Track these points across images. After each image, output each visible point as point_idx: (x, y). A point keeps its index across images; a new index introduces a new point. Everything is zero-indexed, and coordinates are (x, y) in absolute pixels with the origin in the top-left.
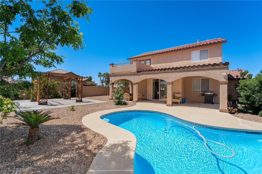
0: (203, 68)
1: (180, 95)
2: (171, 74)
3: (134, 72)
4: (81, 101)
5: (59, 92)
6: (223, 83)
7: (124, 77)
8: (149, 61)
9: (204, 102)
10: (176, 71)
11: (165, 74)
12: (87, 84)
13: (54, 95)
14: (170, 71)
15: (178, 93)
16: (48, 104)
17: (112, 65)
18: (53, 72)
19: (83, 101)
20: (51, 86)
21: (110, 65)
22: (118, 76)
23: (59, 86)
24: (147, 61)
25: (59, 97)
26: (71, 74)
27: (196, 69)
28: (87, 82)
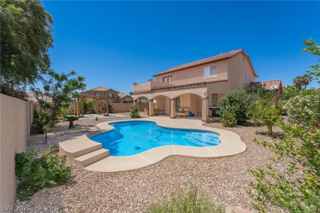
0: (191, 87)
1: (187, 110)
2: (173, 91)
3: (149, 90)
4: (108, 115)
5: (95, 109)
6: (204, 99)
7: (143, 94)
8: (171, 77)
9: (212, 115)
10: (176, 89)
11: (169, 92)
12: (126, 101)
13: (91, 111)
14: (172, 89)
15: (186, 108)
16: (84, 117)
17: (135, 84)
18: (94, 90)
19: (109, 115)
20: (89, 105)
21: (133, 84)
22: (139, 94)
23: (94, 104)
24: (169, 78)
25: (95, 113)
26: (111, 91)
27: (188, 87)
28: (126, 99)
